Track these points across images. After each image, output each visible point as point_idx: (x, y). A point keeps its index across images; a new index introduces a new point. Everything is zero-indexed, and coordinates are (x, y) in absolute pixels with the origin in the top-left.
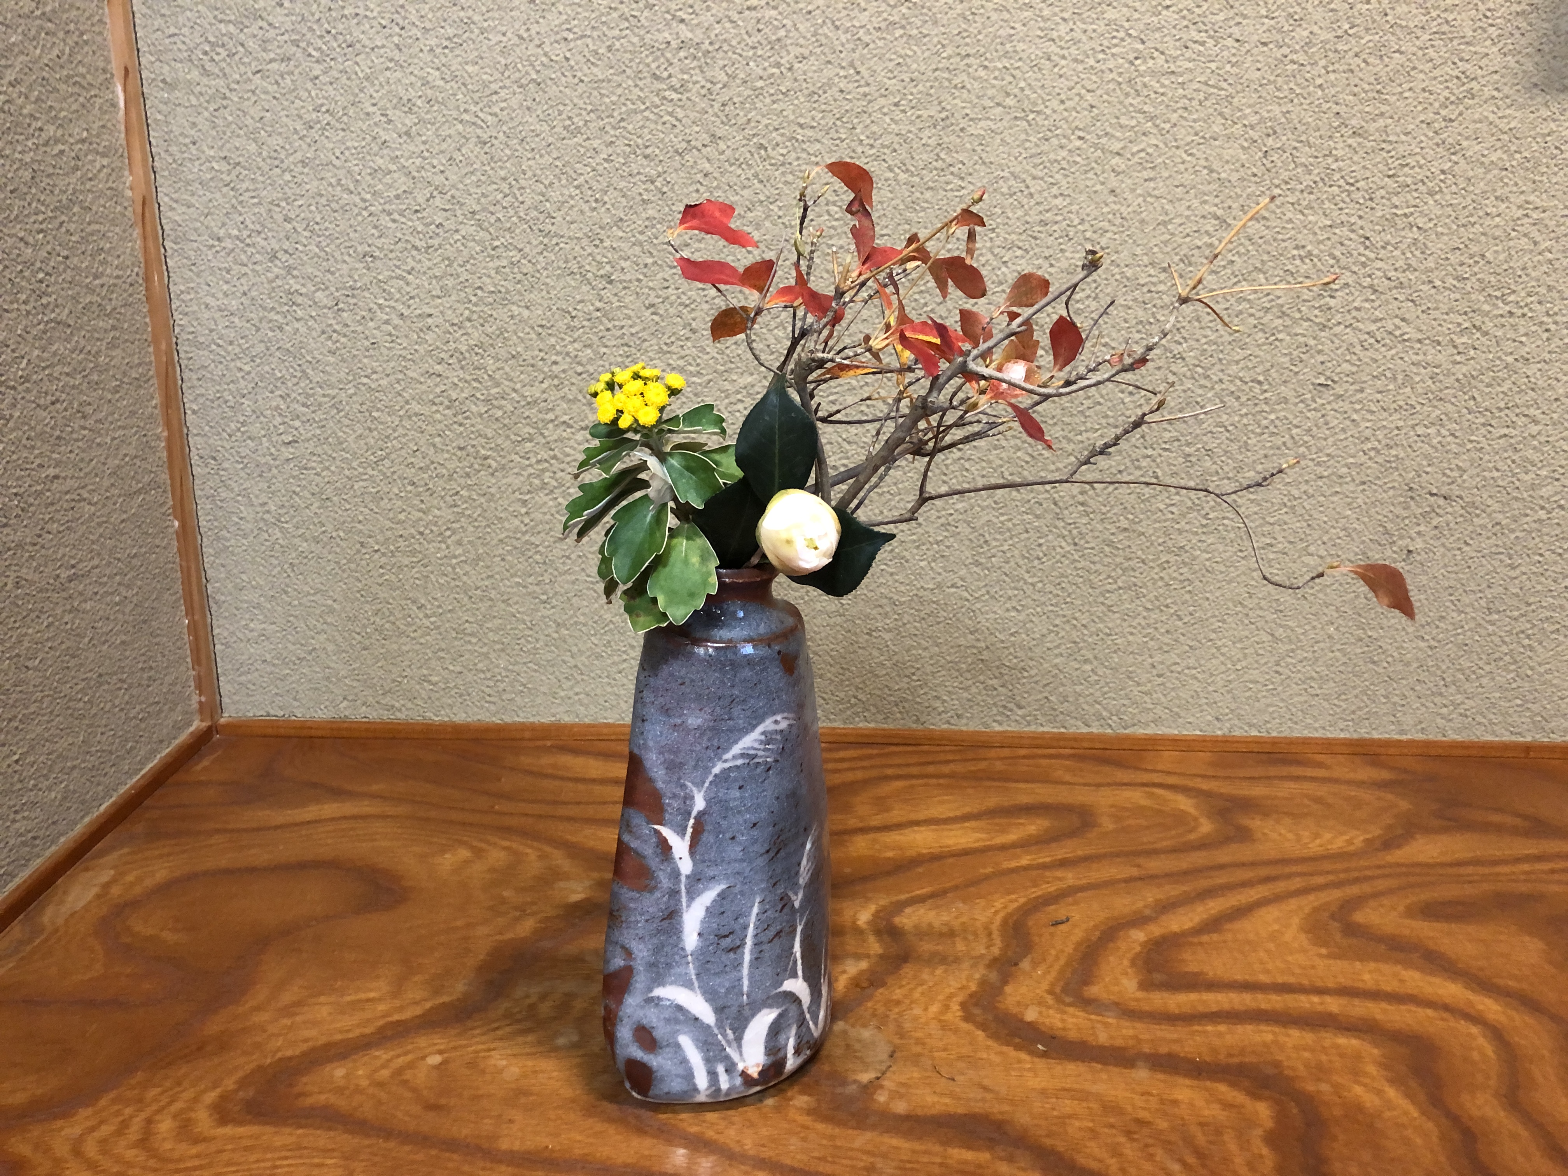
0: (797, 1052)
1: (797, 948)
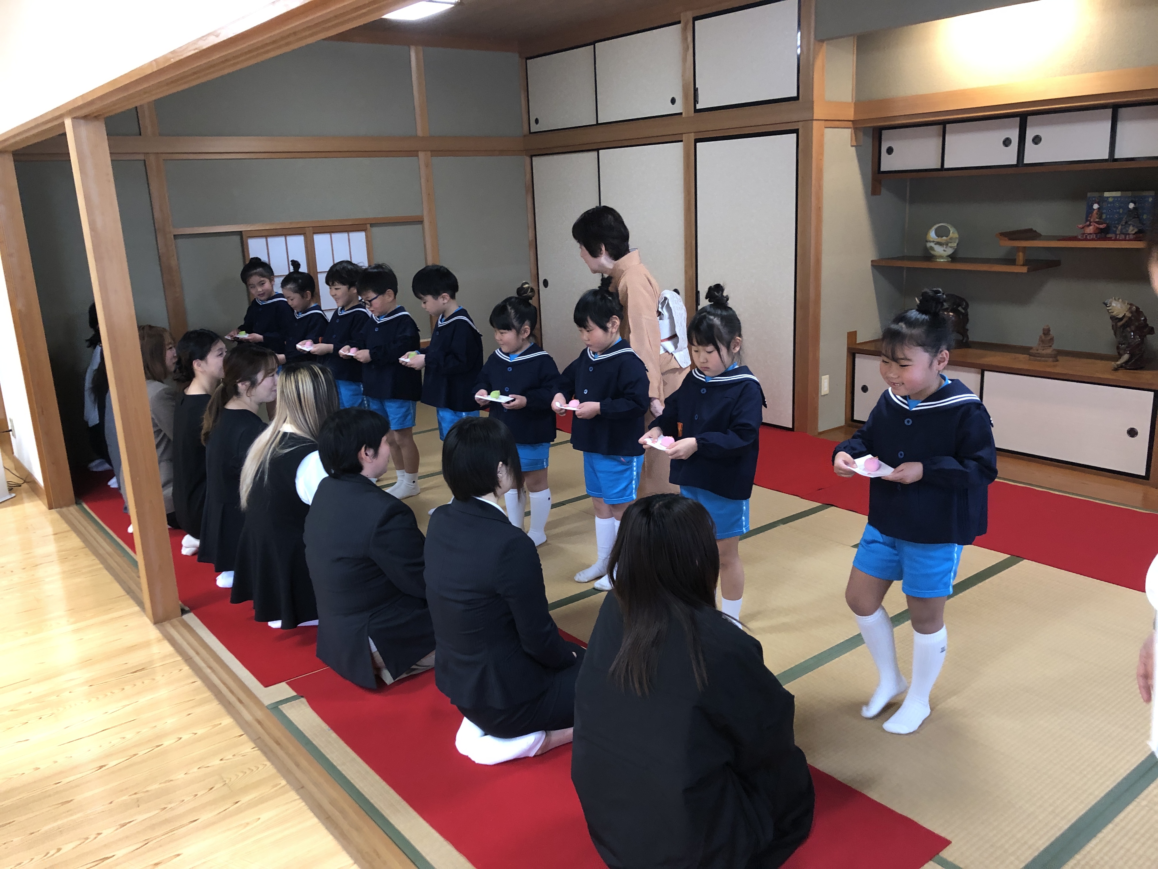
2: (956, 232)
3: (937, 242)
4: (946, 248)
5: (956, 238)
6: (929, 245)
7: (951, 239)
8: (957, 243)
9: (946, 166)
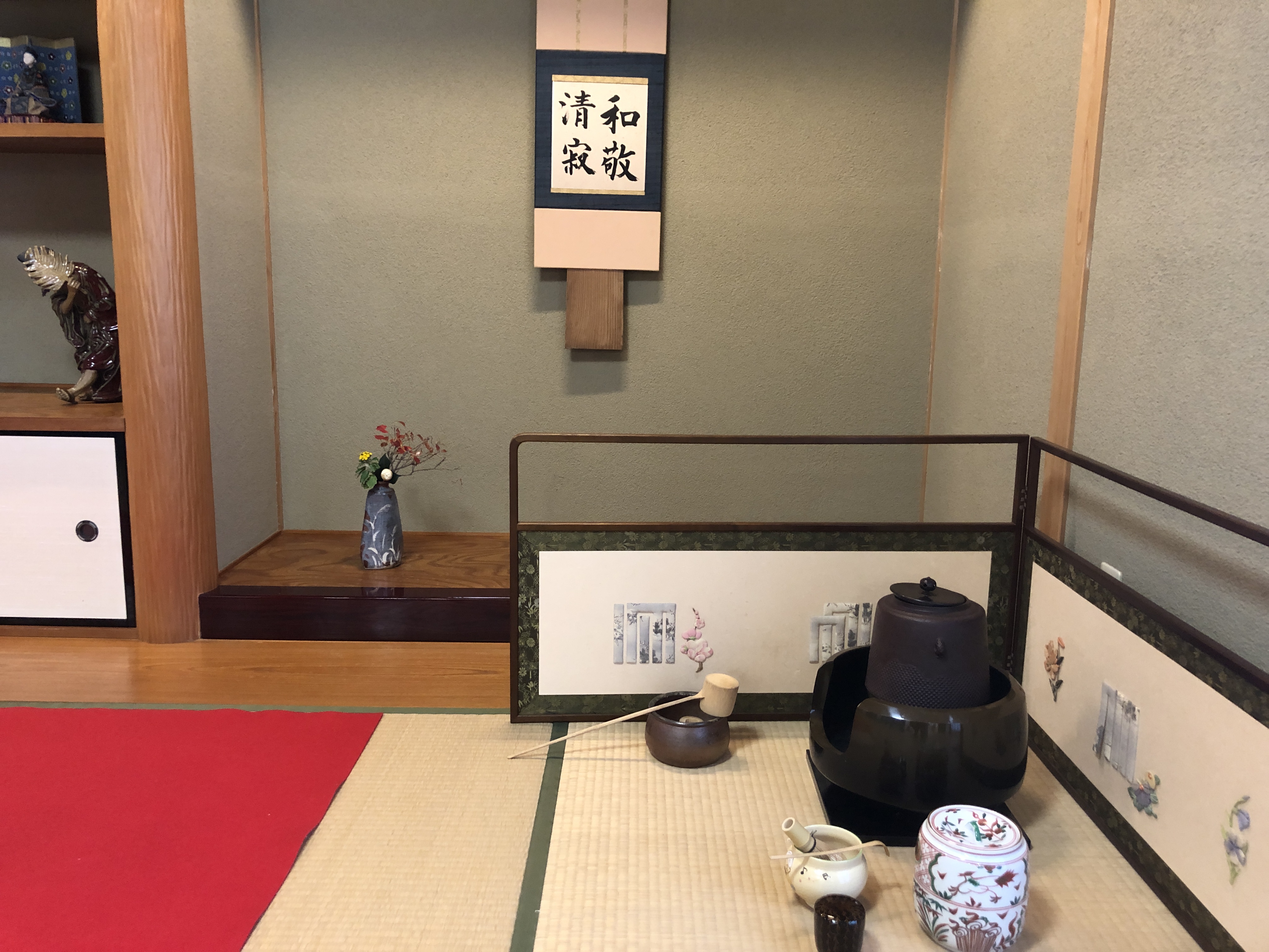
0: (393, 561)
1: (392, 543)
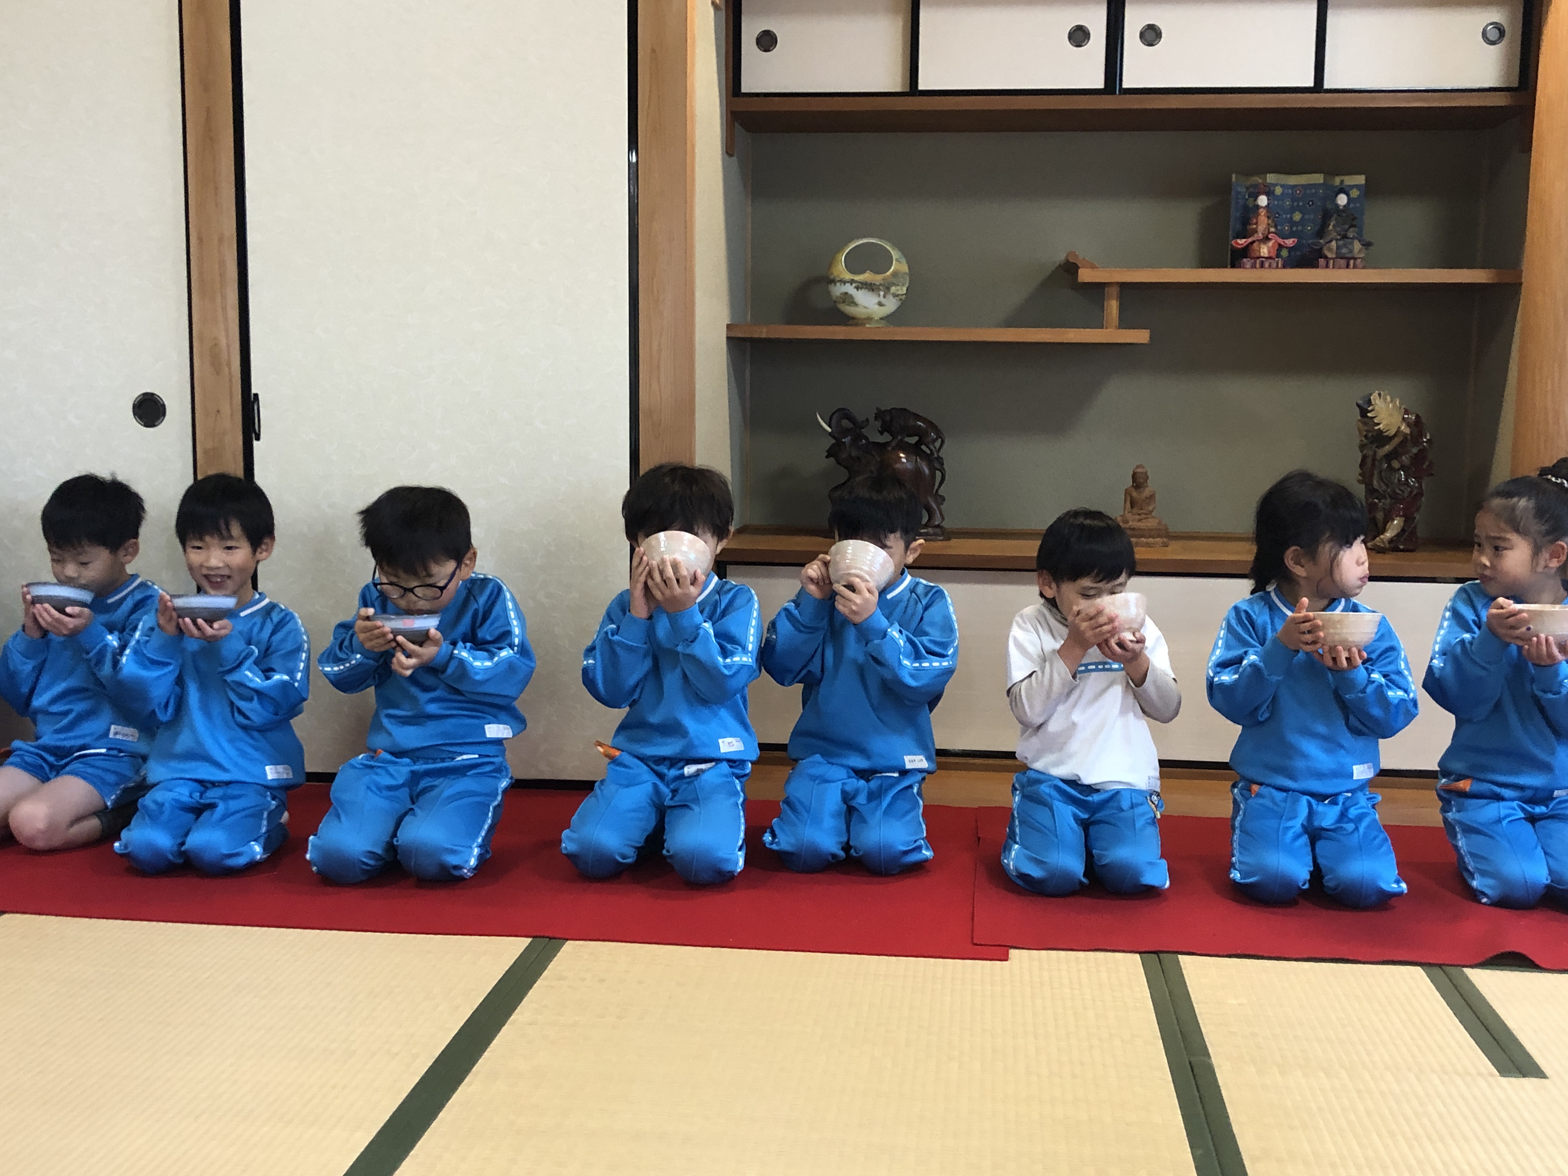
2: (904, 261)
3: (861, 283)
4: (884, 297)
5: (905, 273)
6: (838, 290)
7: (895, 274)
8: (907, 285)
9: (923, 84)
